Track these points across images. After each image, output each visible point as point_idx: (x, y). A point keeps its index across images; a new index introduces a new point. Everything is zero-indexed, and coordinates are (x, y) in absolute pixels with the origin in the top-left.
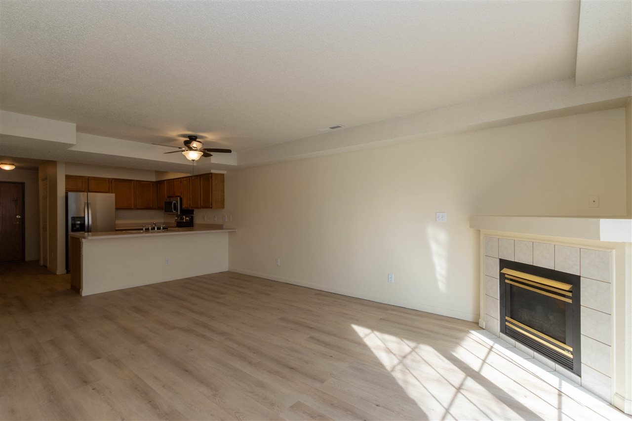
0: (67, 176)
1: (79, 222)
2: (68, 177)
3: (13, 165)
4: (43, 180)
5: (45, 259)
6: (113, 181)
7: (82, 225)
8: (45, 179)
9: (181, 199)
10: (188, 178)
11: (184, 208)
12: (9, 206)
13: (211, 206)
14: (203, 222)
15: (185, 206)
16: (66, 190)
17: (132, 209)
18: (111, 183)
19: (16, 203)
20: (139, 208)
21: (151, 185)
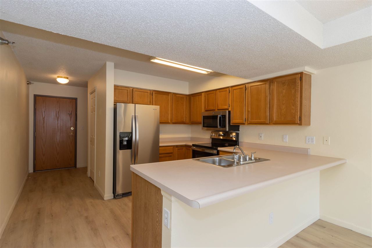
1: (127, 139)
2: (116, 87)
3: (67, 78)
4: (91, 93)
7: (130, 141)
8: (93, 92)
9: (229, 112)
10: (244, 86)
11: (232, 123)
12: (65, 119)
13: (299, 121)
14: (258, 142)
15: (234, 121)
16: (114, 102)
17: (168, 123)
18: (152, 95)
19: (71, 116)
20: (174, 122)
21: (185, 99)
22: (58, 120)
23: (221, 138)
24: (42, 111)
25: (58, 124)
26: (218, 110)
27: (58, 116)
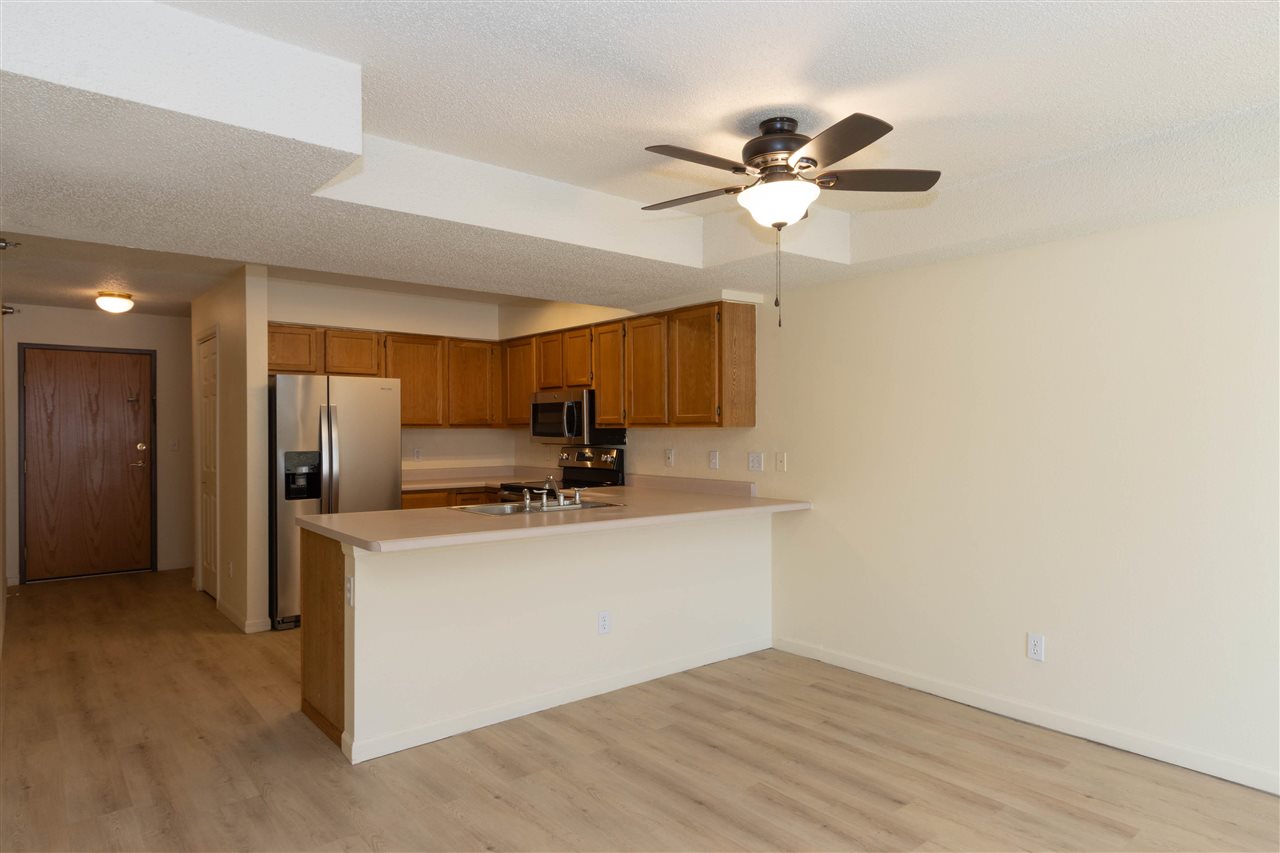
0: (271, 325)
1: (305, 470)
2: (275, 329)
3: (129, 297)
4: (204, 341)
5: (209, 575)
6: (389, 339)
7: (315, 475)
8: (208, 339)
9: (592, 394)
10: (621, 325)
11: (600, 424)
12: (119, 418)
13: (717, 417)
14: (664, 472)
15: (604, 417)
16: (269, 370)
17: (438, 425)
18: (385, 346)
19: (136, 407)
20: (456, 422)
21: (488, 353)
22: (94, 422)
23: (589, 464)
24: (44, 394)
25: (95, 433)
26: (569, 387)
27: (95, 407)
